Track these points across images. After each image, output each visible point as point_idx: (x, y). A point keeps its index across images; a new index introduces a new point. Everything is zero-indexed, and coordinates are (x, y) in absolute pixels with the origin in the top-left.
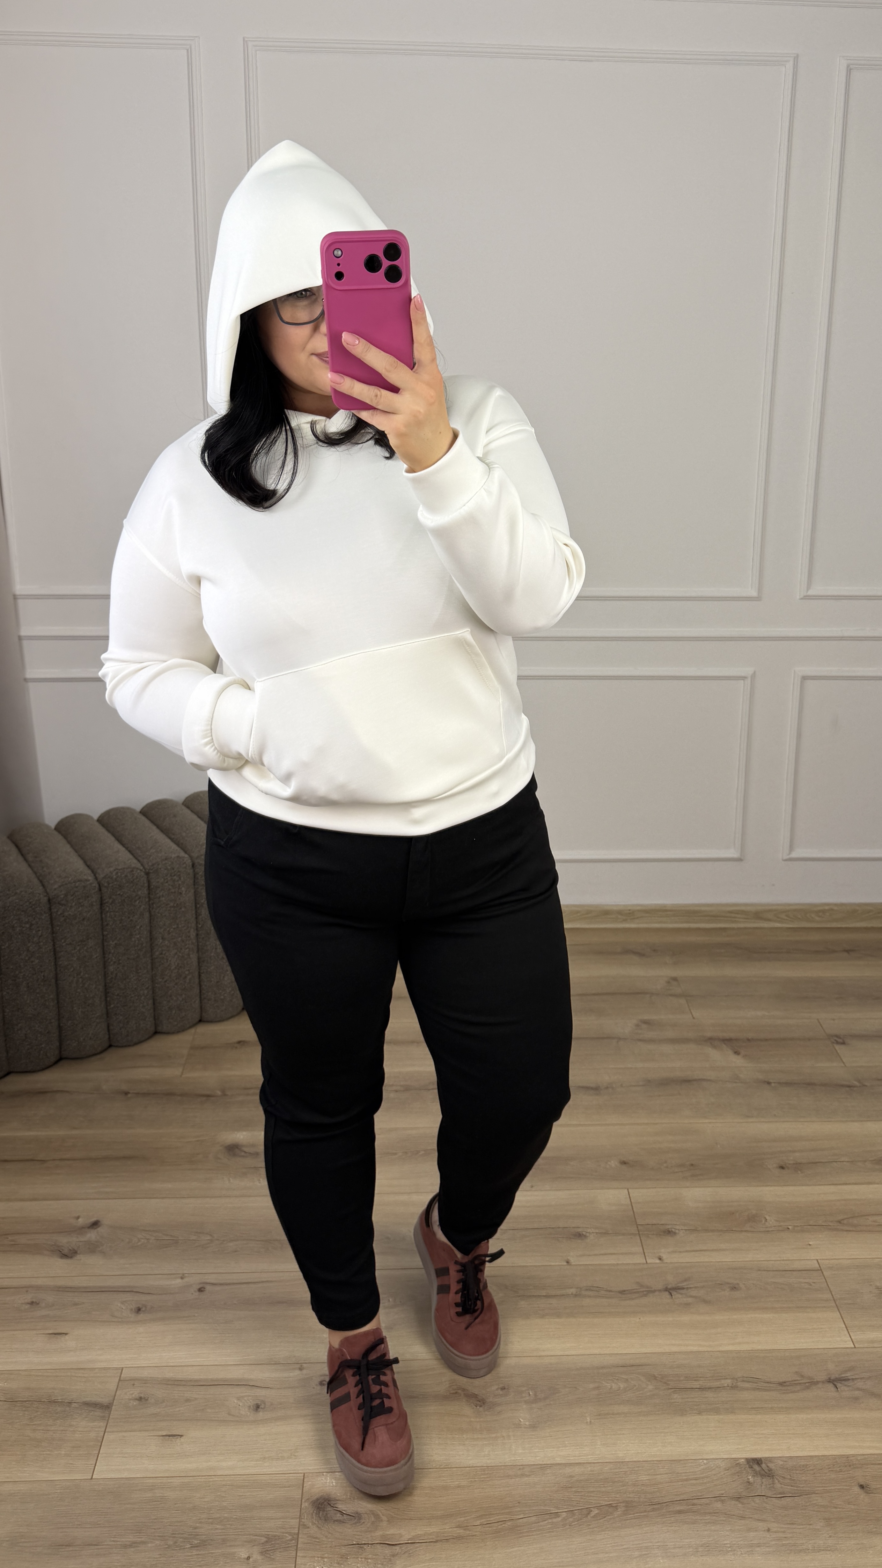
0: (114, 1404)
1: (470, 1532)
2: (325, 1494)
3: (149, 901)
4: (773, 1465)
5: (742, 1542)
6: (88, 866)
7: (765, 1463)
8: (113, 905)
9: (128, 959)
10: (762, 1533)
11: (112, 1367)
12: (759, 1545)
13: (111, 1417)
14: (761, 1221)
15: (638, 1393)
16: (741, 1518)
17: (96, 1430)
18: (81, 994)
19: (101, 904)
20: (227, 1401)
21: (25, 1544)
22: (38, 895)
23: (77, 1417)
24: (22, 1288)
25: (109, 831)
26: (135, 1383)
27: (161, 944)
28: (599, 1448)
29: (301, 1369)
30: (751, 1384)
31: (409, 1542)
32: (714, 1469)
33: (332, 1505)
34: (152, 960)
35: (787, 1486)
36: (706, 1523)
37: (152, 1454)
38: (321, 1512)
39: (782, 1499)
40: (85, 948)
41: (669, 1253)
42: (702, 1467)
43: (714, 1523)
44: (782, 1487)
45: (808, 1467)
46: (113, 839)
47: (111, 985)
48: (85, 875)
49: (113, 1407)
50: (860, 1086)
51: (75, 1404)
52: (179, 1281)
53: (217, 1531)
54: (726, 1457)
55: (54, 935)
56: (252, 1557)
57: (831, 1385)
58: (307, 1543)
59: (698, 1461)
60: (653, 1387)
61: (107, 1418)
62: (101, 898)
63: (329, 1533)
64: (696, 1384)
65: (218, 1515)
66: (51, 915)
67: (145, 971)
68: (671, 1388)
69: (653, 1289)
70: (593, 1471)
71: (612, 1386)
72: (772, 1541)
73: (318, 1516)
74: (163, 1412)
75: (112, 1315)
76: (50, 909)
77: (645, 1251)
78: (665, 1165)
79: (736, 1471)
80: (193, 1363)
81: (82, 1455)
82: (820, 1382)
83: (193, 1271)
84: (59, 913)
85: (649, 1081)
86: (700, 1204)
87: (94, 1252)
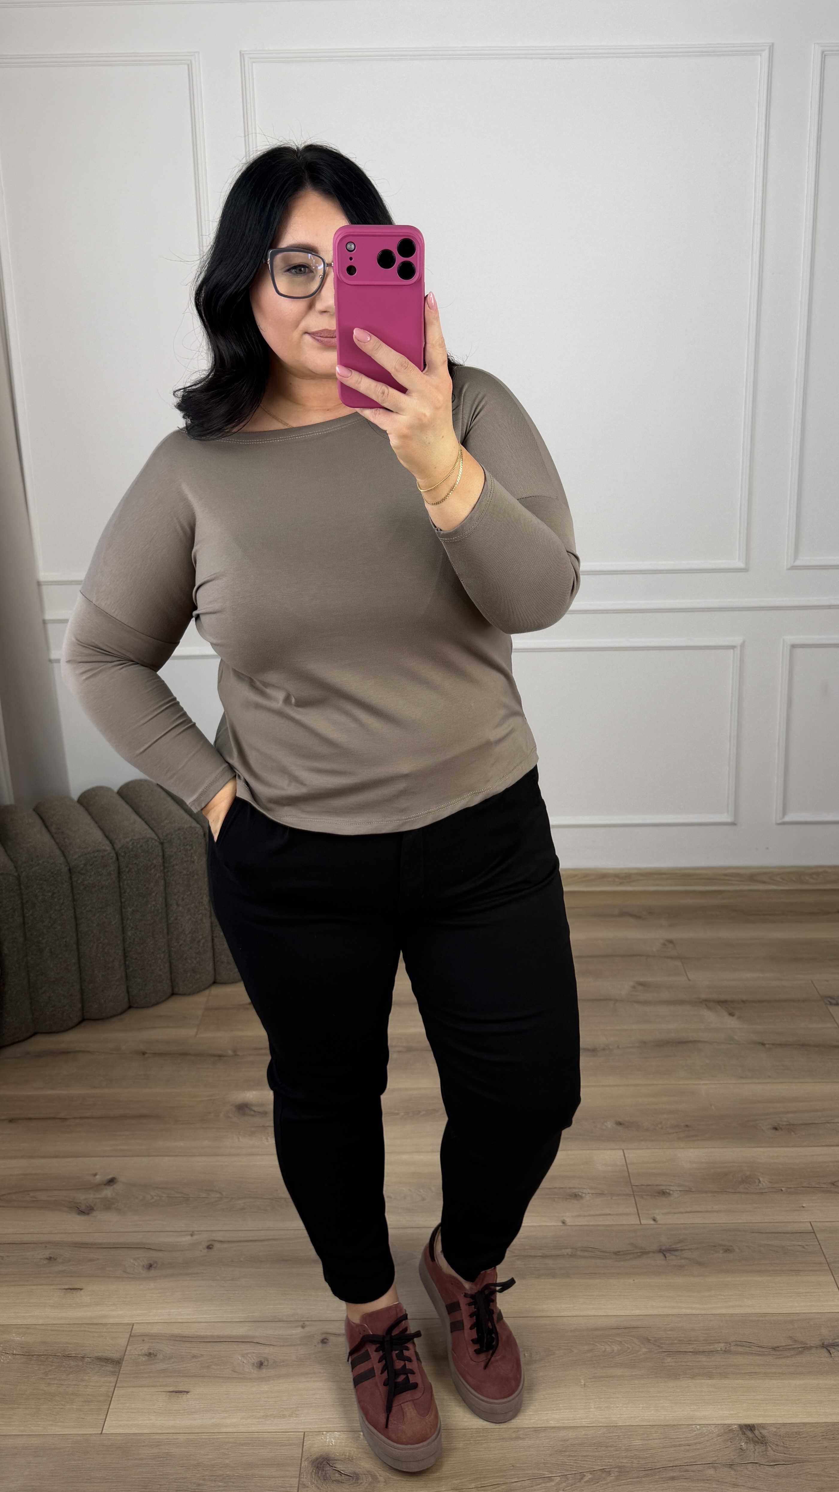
0: (124, 1360)
2: (324, 1452)
3: (164, 869)
4: (766, 1431)
6: (107, 837)
7: (758, 1430)
8: (130, 873)
9: (145, 924)
11: (123, 1322)
13: (121, 1372)
14: (754, 1182)
15: (632, 1356)
16: (733, 1486)
17: (107, 1384)
18: (102, 959)
19: (119, 873)
20: (232, 1358)
22: (60, 865)
23: (89, 1371)
24: (41, 1243)
25: (127, 803)
26: (145, 1339)
27: (175, 910)
28: (592, 1411)
29: (303, 1327)
30: (744, 1348)
32: (707, 1435)
33: (331, 1465)
34: (168, 925)
35: (779, 1453)
37: (159, 1410)
38: (320, 1471)
39: (775, 1467)
40: (104, 915)
41: (663, 1214)
42: (695, 1433)
44: (775, 1455)
45: (801, 1435)
46: (130, 810)
47: (129, 949)
48: (103, 845)
49: (124, 1362)
51: (88, 1359)
52: (189, 1238)
54: (719, 1423)
55: (75, 903)
57: (824, 1350)
59: (691, 1426)
60: (647, 1350)
61: (118, 1373)
62: (119, 867)
64: (690, 1348)
65: (221, 1473)
66: (72, 883)
67: (161, 936)
68: (665, 1352)
69: (647, 1251)
70: (587, 1435)
71: (606, 1349)
73: (317, 1475)
74: (171, 1368)
75: (125, 1272)
76: (71, 878)
77: (639, 1212)
78: (660, 1126)
79: (729, 1438)
80: (200, 1320)
81: (92, 1409)
82: (813, 1347)
83: (202, 1229)
84: (79, 882)
85: (645, 1043)
86: (694, 1165)
87: (110, 1208)
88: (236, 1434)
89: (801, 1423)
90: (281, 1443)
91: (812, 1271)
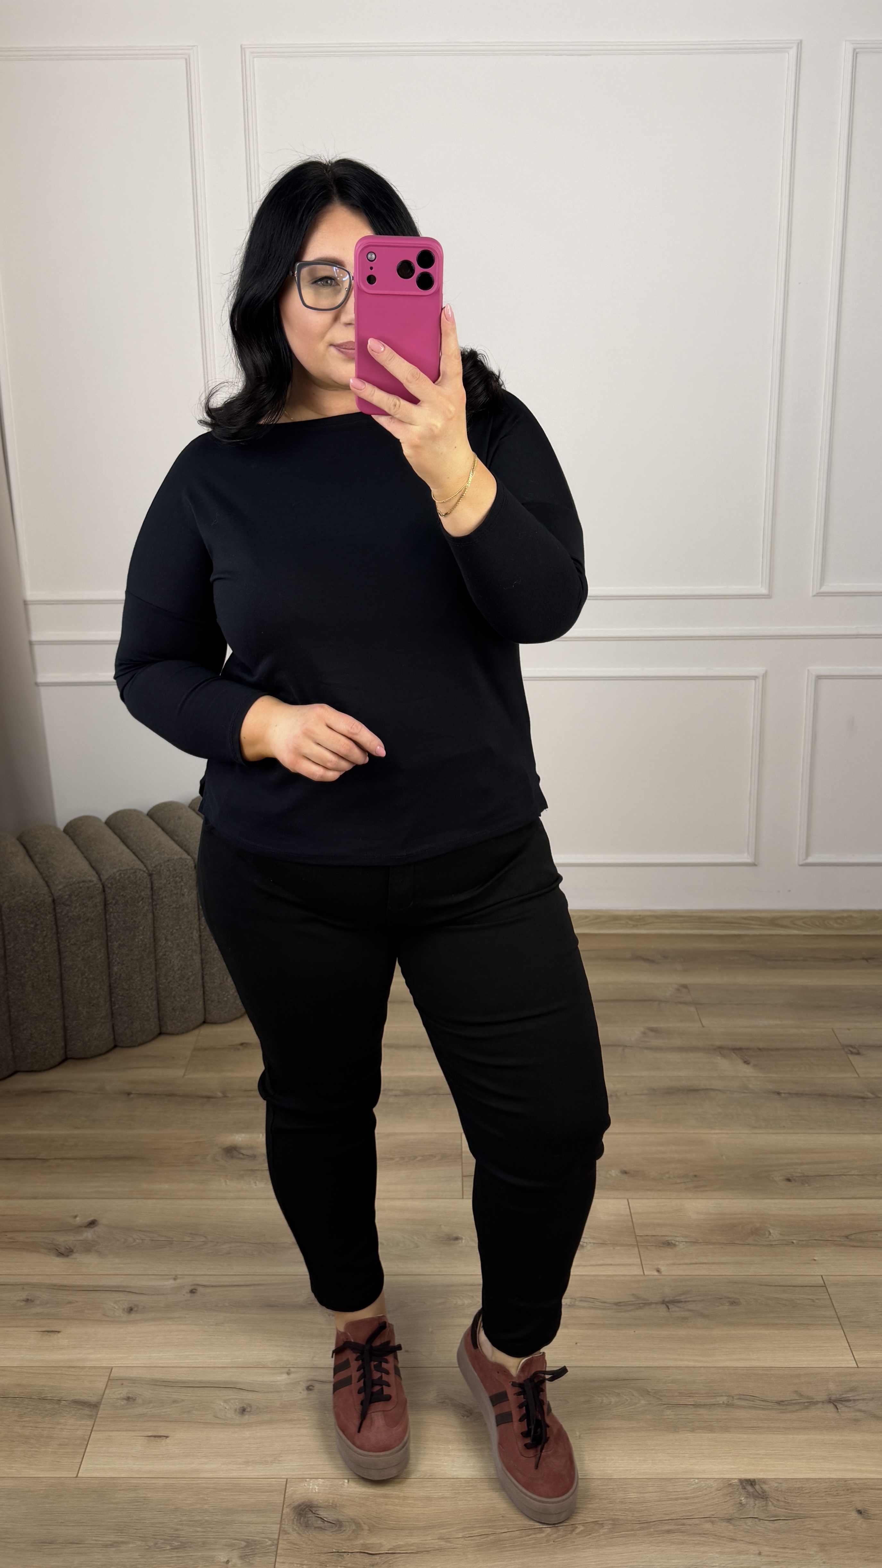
0: (102, 1403)
1: (452, 1545)
2: (307, 1500)
3: (153, 902)
4: (767, 1486)
6: (93, 868)
7: (759, 1485)
8: (117, 905)
9: (132, 959)
10: (752, 1556)
11: (102, 1366)
13: (98, 1416)
14: (765, 1235)
15: (630, 1408)
16: (732, 1541)
17: (84, 1428)
18: (86, 995)
19: (105, 905)
20: (214, 1403)
21: (9, 1540)
22: (43, 895)
23: (66, 1414)
24: (17, 1285)
25: (115, 833)
26: (124, 1383)
27: (164, 945)
28: (586, 1463)
29: (288, 1373)
30: (747, 1402)
31: (390, 1552)
32: (706, 1489)
33: (314, 1512)
34: (156, 961)
35: (781, 1509)
36: (695, 1544)
37: (137, 1454)
38: (302, 1518)
39: (775, 1522)
40: (89, 949)
41: (668, 1265)
42: (693, 1486)
43: (702, 1544)
44: (775, 1510)
45: (803, 1489)
46: (118, 840)
47: (115, 985)
48: (89, 876)
49: (101, 1406)
50: (874, 1098)
51: (64, 1402)
52: (171, 1282)
53: (198, 1534)
54: (719, 1477)
55: (59, 935)
56: (231, 1561)
57: (831, 1406)
58: (286, 1549)
59: (689, 1480)
60: (647, 1402)
61: (94, 1417)
62: (105, 899)
63: (310, 1540)
64: (691, 1401)
65: (199, 1518)
66: (55, 915)
67: (149, 972)
68: (664, 1404)
69: (649, 1302)
71: (602, 1400)
73: (298, 1521)
74: (149, 1412)
75: (104, 1315)
76: (54, 909)
77: (643, 1263)
78: (667, 1175)
79: (729, 1492)
80: (182, 1365)
81: (68, 1452)
82: (820, 1402)
83: (186, 1273)
84: (63, 914)
85: (654, 1090)
86: (702, 1216)
87: (90, 1251)
88: (216, 1479)
89: (804, 1479)
90: (262, 1489)
91: (821, 1325)
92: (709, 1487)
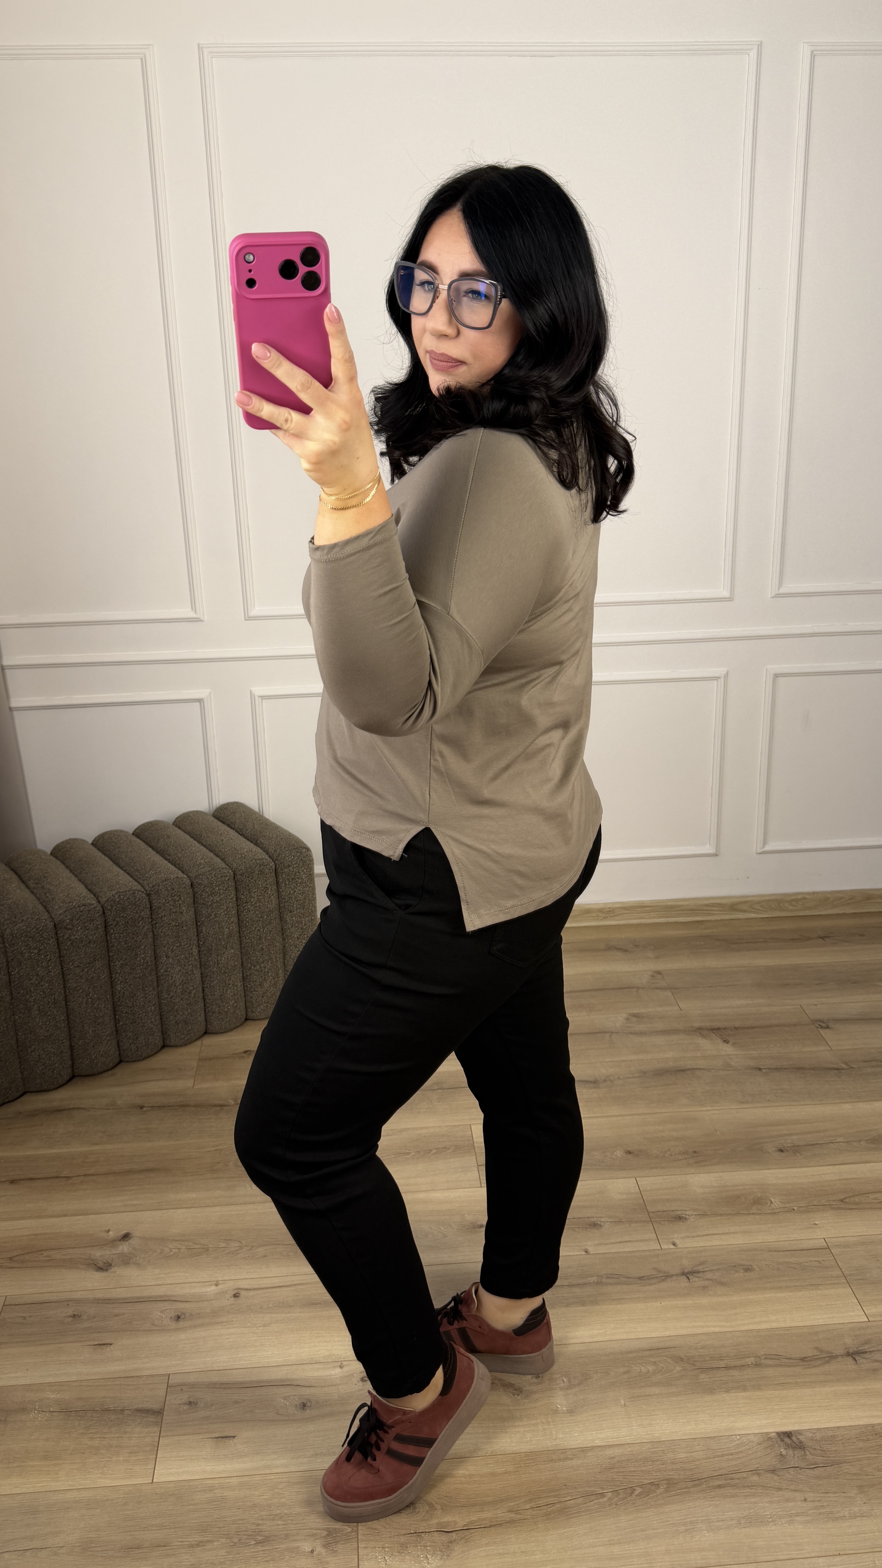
0: (165, 1410)
1: (522, 1516)
3: (152, 921)
4: (803, 1436)
5: (782, 1512)
6: (91, 892)
7: (796, 1436)
8: (117, 927)
9: (135, 978)
10: (799, 1503)
11: (158, 1373)
12: (798, 1515)
13: (163, 1422)
14: (767, 1204)
15: (667, 1374)
16: (778, 1490)
17: (151, 1435)
18: (91, 1014)
19: (106, 927)
20: (274, 1401)
21: (95, 1549)
22: (45, 921)
23: (131, 1423)
24: (63, 1301)
25: (104, 854)
26: (184, 1388)
27: (165, 962)
28: (635, 1429)
29: (341, 1367)
30: (774, 1361)
31: (464, 1528)
32: (748, 1444)
34: (157, 977)
35: (818, 1456)
36: (746, 1496)
37: (207, 1455)
39: (815, 1469)
40: (93, 970)
41: (681, 1238)
42: (736, 1442)
43: (752, 1495)
44: (814, 1458)
45: (836, 1437)
46: (110, 861)
47: (119, 1003)
48: (89, 900)
49: (165, 1413)
50: (848, 1069)
51: (128, 1411)
52: (214, 1288)
53: (278, 1527)
54: (757, 1432)
55: (62, 959)
56: (316, 1550)
57: (850, 1358)
58: (366, 1535)
59: (731, 1437)
60: (681, 1368)
61: (160, 1424)
62: (106, 921)
64: (722, 1364)
65: (278, 1512)
66: (58, 939)
67: (151, 988)
68: (698, 1369)
69: (670, 1274)
70: (632, 1451)
71: (641, 1370)
72: (809, 1510)
74: (213, 1415)
75: (152, 1325)
76: (57, 934)
77: (659, 1238)
78: (669, 1153)
79: (768, 1445)
80: (237, 1367)
81: (140, 1460)
82: (839, 1356)
83: (226, 1278)
84: (65, 938)
85: (644, 1073)
86: (707, 1189)
87: (128, 1263)
89: (836, 1427)
91: (830, 1284)
92: (750, 1442)
